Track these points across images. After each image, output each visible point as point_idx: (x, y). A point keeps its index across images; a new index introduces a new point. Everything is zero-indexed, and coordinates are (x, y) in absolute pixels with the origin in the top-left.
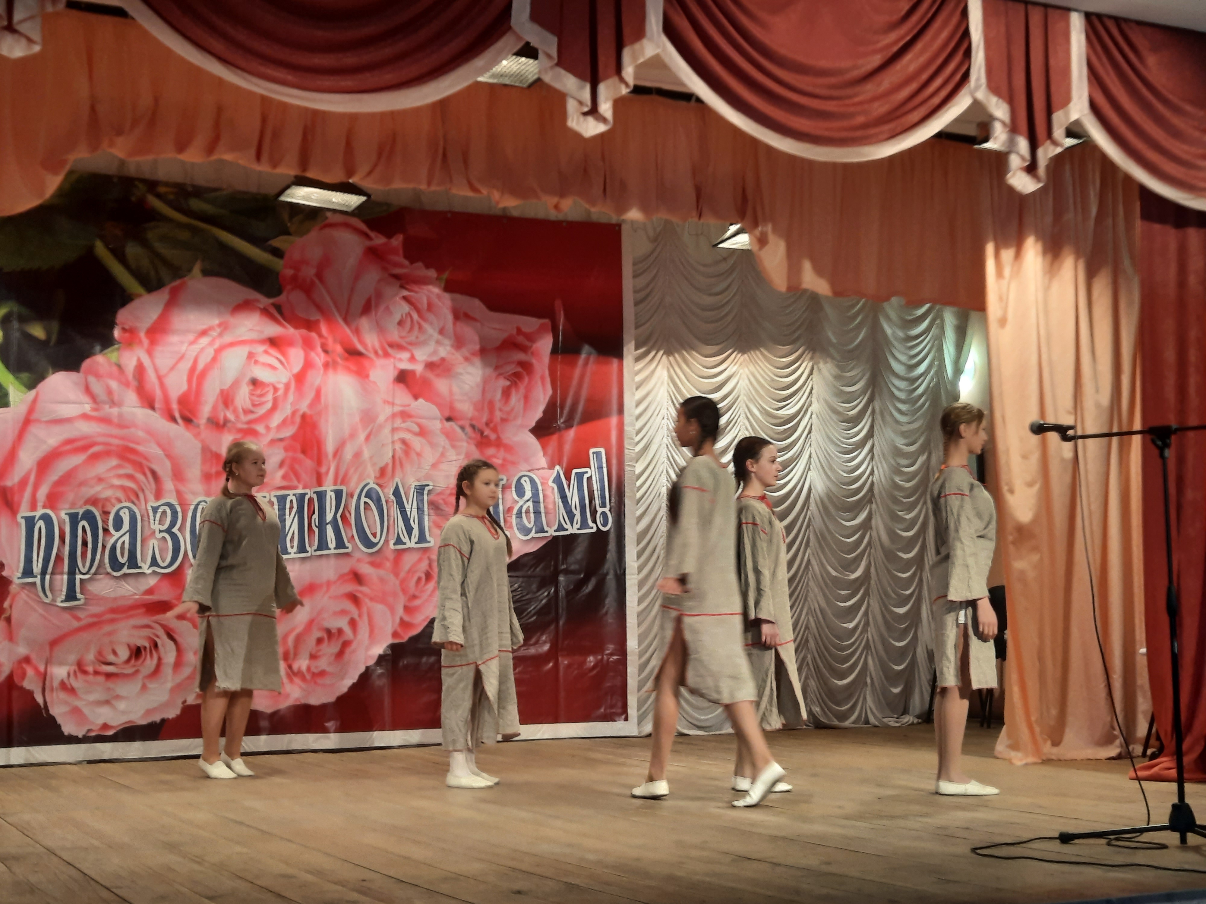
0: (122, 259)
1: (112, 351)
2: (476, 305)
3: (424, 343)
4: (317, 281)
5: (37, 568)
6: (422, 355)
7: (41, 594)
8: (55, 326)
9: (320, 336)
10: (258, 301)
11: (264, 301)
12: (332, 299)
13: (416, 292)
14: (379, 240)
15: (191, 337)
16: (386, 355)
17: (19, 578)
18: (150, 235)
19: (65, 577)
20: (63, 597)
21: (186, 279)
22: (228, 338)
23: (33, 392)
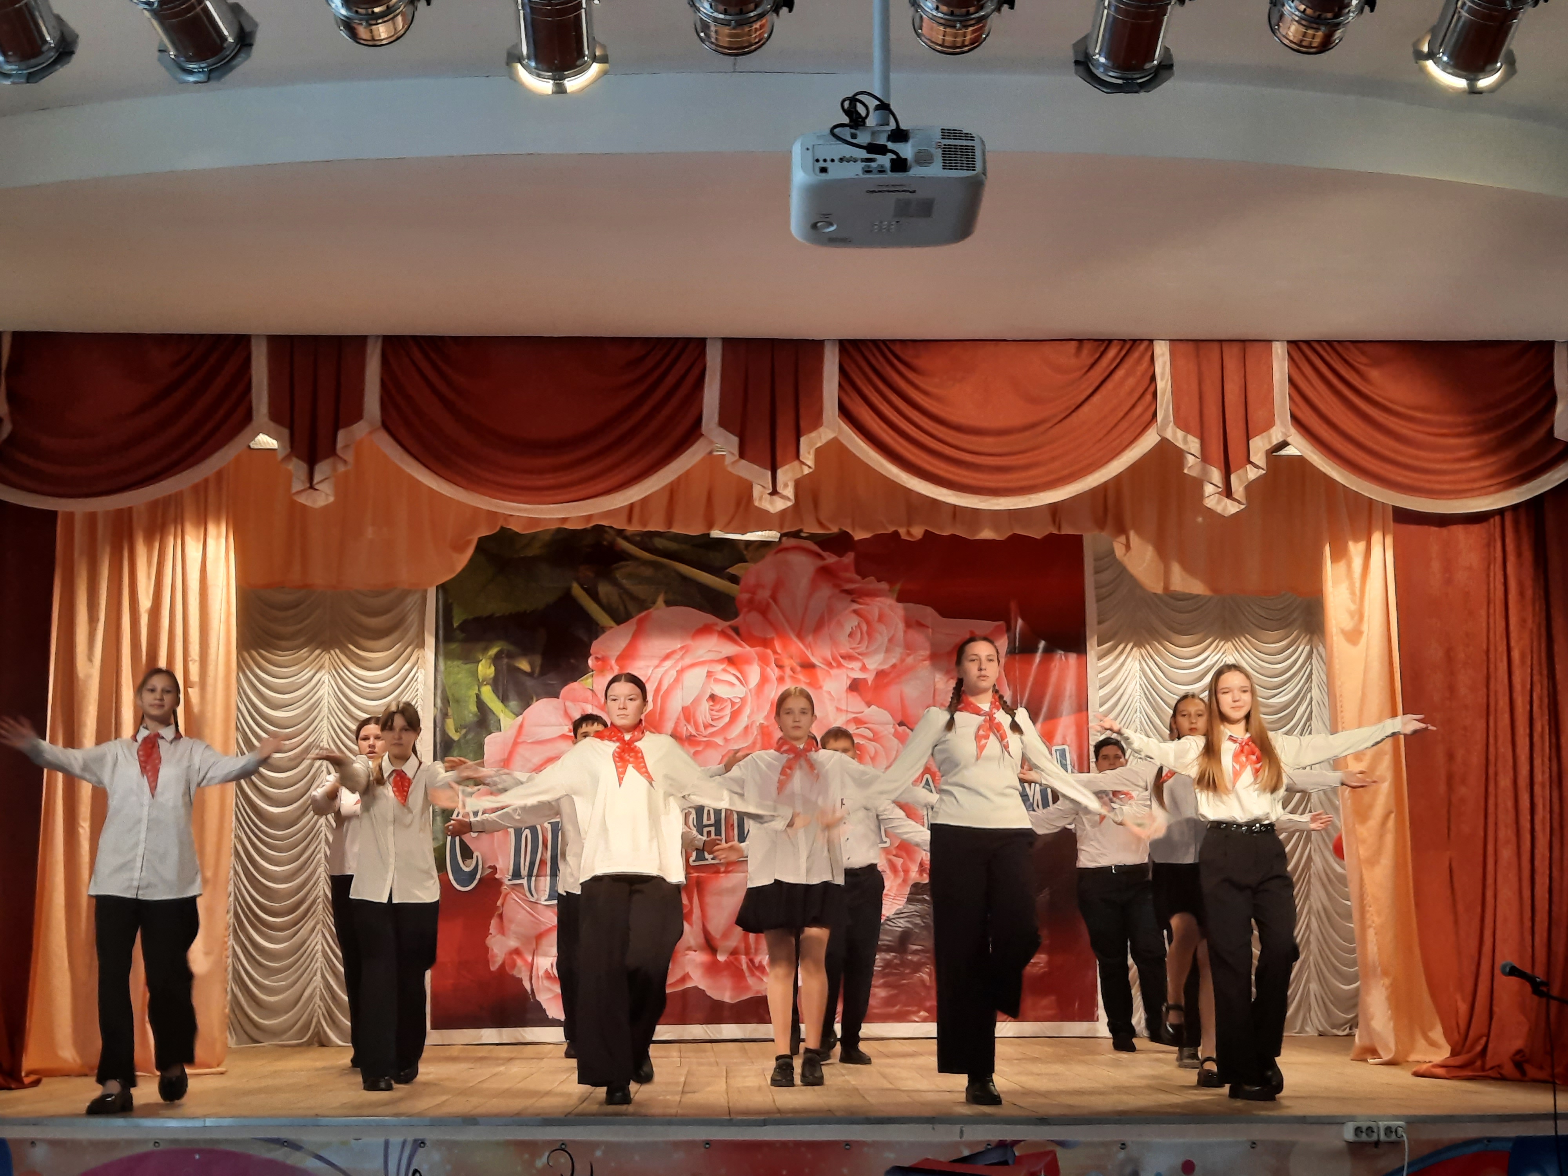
0: (594, 596)
1: (587, 679)
2: (928, 613)
3: (876, 652)
4: (771, 601)
5: (524, 872)
6: (875, 663)
7: (528, 894)
8: (538, 660)
9: (775, 652)
10: (716, 624)
11: (722, 624)
12: (784, 615)
13: (868, 605)
14: (831, 559)
15: (656, 662)
16: (840, 665)
17: (509, 880)
18: (618, 575)
19: (548, 878)
20: (547, 897)
21: (651, 610)
22: (688, 661)
23: (520, 718)
